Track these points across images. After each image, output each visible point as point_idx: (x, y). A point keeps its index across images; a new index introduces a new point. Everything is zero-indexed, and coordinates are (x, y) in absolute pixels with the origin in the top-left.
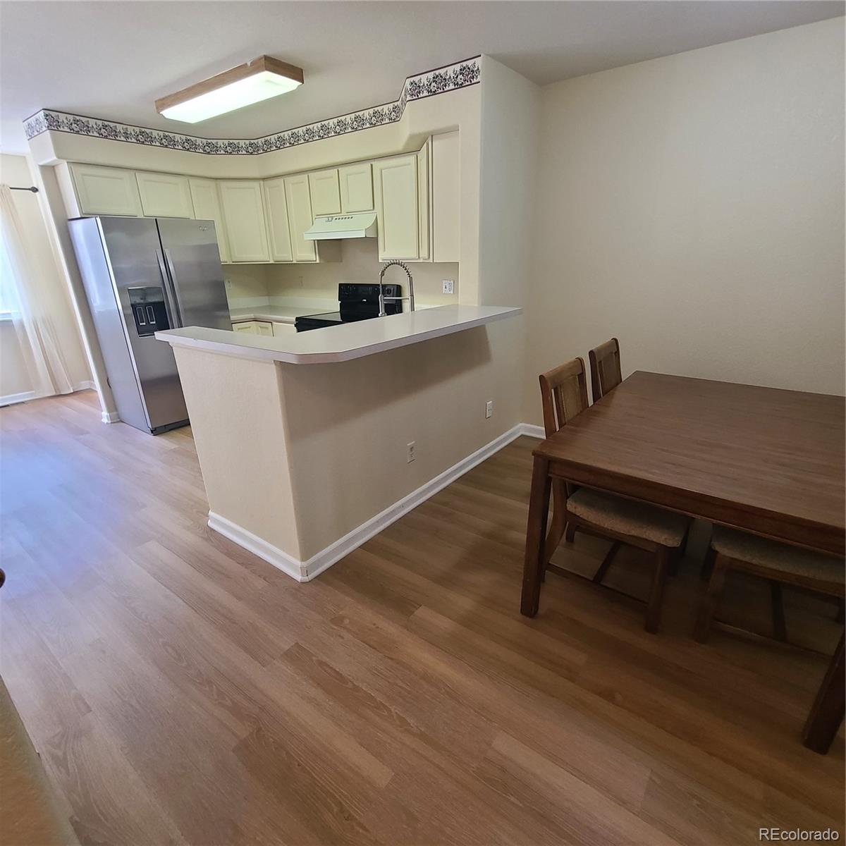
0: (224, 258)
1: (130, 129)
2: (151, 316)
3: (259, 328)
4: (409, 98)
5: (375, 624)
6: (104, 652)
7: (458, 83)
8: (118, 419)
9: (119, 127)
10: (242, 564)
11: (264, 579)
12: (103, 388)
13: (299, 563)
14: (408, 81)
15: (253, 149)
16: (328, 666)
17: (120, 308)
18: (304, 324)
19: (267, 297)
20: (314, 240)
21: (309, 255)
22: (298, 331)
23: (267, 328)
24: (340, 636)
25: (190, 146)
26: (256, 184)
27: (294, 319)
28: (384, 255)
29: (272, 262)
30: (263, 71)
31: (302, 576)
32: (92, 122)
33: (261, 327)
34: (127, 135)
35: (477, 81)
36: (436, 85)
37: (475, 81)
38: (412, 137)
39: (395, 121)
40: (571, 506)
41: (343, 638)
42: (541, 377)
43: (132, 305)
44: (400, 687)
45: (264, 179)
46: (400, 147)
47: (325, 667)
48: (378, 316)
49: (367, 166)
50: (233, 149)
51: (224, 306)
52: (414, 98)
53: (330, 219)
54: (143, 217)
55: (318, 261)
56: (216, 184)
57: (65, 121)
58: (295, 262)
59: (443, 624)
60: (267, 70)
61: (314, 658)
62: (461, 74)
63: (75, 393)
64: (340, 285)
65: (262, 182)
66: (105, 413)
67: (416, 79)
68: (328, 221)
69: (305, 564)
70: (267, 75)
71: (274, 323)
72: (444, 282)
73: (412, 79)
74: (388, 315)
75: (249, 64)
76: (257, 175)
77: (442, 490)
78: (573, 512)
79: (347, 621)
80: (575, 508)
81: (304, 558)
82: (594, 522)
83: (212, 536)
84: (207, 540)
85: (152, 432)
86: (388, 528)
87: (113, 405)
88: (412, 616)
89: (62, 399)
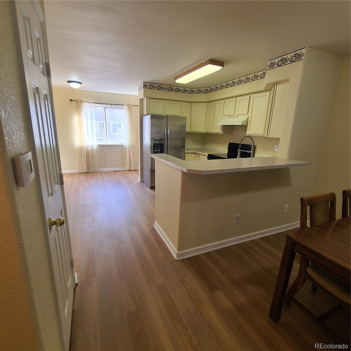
0: (188, 129)
1: (167, 87)
2: (159, 148)
3: (195, 157)
4: (268, 69)
5: (196, 290)
6: (107, 259)
7: (279, 65)
8: (142, 181)
9: (164, 86)
10: (158, 244)
11: (164, 253)
12: (140, 170)
13: (176, 251)
14: (269, 62)
15: (207, 91)
16: (171, 298)
17: (150, 144)
18: (211, 157)
19: (201, 145)
20: (222, 125)
21: (219, 131)
22: (208, 159)
23: (197, 157)
24: (181, 288)
25: (185, 91)
26: (205, 104)
27: (208, 154)
28: (249, 132)
29: (205, 132)
30: (208, 64)
31: (177, 257)
32: (156, 85)
33: (196, 156)
34: (165, 89)
35: (302, 58)
36: (281, 62)
37: (301, 59)
38: (267, 84)
39: (263, 78)
40: (309, 271)
41: (182, 289)
42: (302, 199)
43: (154, 144)
44: (196, 323)
45: (208, 102)
46: (263, 88)
47: (170, 298)
48: (237, 158)
49: (248, 97)
50: (199, 91)
51: (184, 147)
52: (271, 68)
53: (229, 117)
54: (164, 115)
55: (222, 133)
56: (191, 104)
57: (148, 85)
58: (213, 133)
59: (227, 303)
60: (210, 64)
61: (168, 293)
62: (294, 57)
63: (135, 170)
64: (229, 143)
65: (207, 103)
66: (139, 179)
67: (273, 61)
68: (229, 118)
69: (178, 252)
70: (210, 66)
71: (200, 155)
72: (276, 146)
73: (271, 61)
74: (241, 158)
75: (204, 62)
76: (206, 100)
77: (251, 241)
78: (310, 274)
79: (186, 283)
80: (311, 273)
81: (179, 250)
82: (321, 285)
83: (153, 230)
84: (151, 231)
85: (150, 188)
86: (219, 249)
87: (142, 177)
88: (214, 293)
89: (130, 171)
